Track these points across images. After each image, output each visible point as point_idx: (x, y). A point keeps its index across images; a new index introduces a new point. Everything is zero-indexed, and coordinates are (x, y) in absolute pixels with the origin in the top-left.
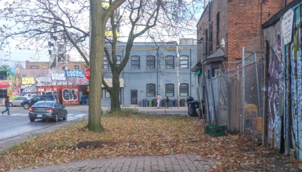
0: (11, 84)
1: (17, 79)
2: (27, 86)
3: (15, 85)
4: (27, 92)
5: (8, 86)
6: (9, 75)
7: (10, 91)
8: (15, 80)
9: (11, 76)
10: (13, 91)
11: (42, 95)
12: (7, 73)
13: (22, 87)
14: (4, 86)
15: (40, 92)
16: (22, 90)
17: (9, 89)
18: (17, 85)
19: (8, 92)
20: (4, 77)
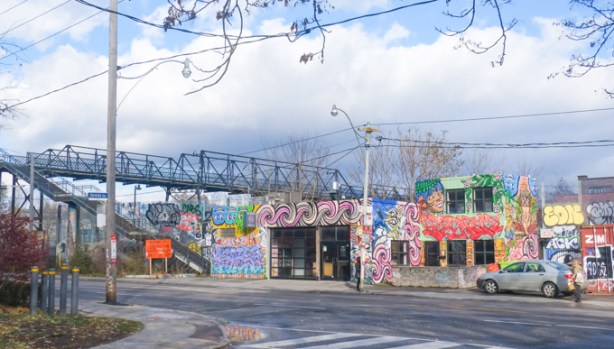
0: (504, 222)
1: (526, 210)
2: (559, 230)
3: (520, 227)
4: (562, 247)
5: (498, 229)
6: (499, 196)
7: (503, 244)
8: (520, 212)
9: (503, 198)
10: (511, 244)
11: (598, 256)
12: (495, 191)
13: (545, 233)
14: (485, 230)
15: (592, 248)
16: (543, 242)
17: (500, 239)
18: (526, 225)
19: (498, 246)
20: (487, 205)
